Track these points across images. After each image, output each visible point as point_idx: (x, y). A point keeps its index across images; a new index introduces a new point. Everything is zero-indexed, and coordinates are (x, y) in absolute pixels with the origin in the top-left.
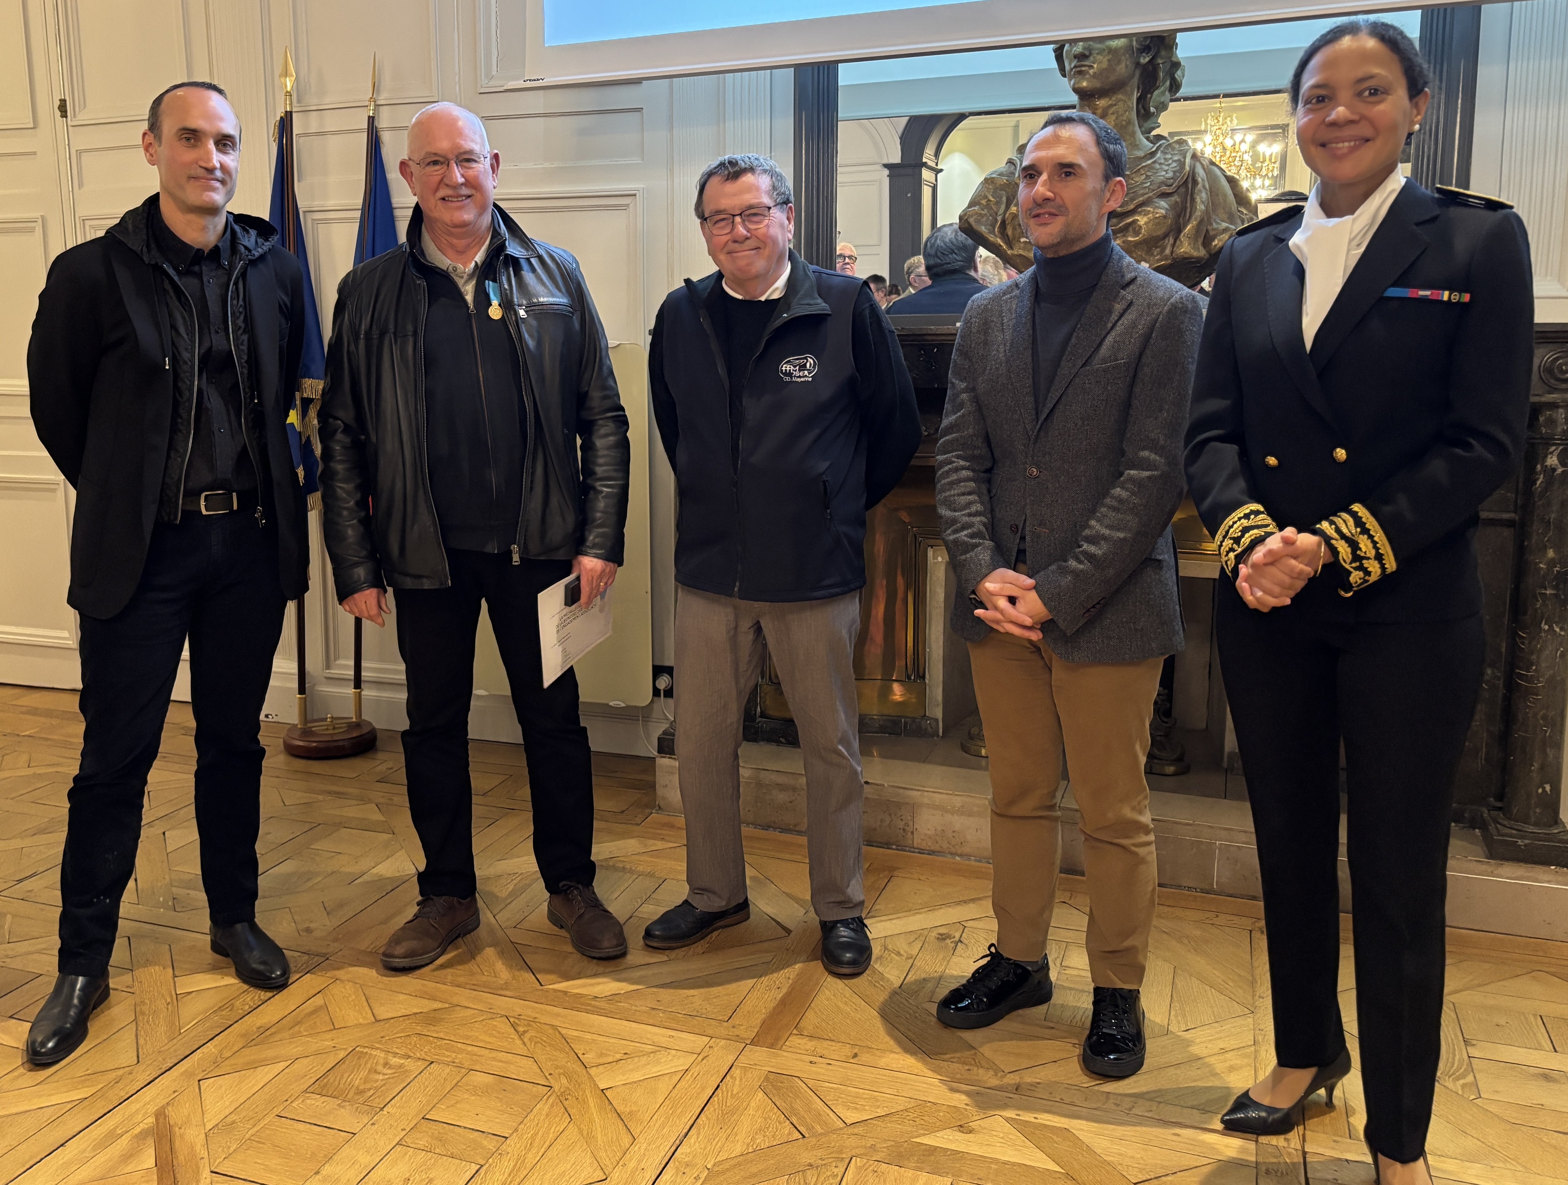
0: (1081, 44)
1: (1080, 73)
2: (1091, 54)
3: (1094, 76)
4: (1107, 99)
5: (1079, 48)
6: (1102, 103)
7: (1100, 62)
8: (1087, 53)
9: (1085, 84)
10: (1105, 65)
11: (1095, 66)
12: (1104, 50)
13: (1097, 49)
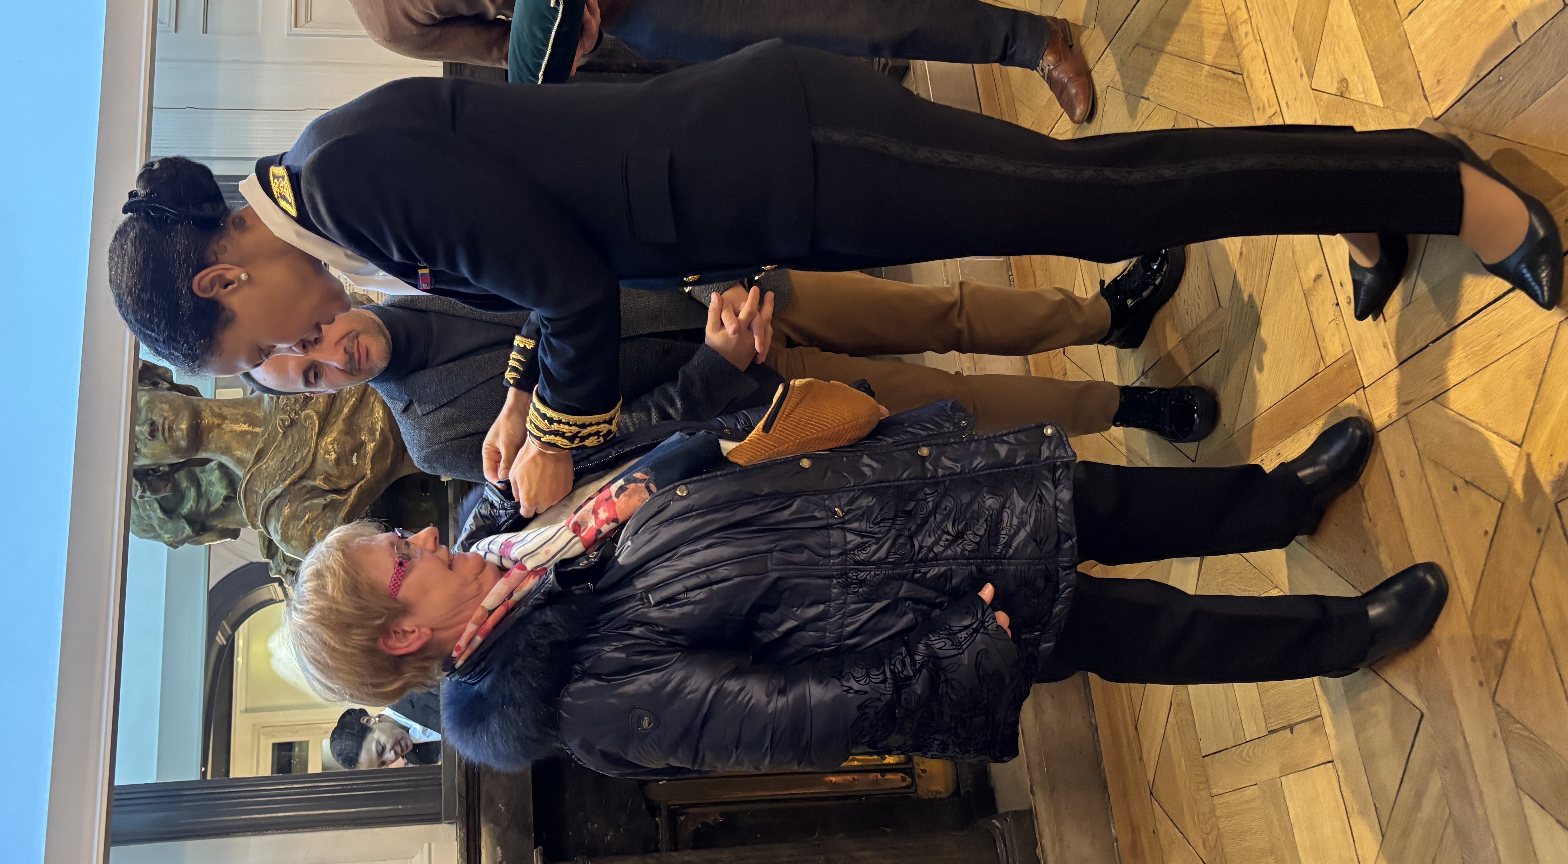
0: (137, 428)
1: (170, 429)
2: (151, 419)
3: (176, 415)
4: (204, 414)
5: (143, 429)
6: (207, 419)
7: (162, 410)
8: (149, 421)
9: (184, 426)
10: (166, 407)
11: (165, 414)
12: (149, 408)
13: (147, 414)
